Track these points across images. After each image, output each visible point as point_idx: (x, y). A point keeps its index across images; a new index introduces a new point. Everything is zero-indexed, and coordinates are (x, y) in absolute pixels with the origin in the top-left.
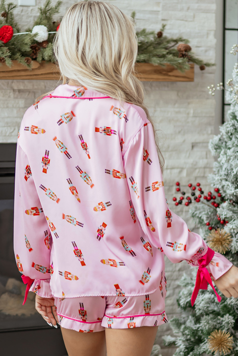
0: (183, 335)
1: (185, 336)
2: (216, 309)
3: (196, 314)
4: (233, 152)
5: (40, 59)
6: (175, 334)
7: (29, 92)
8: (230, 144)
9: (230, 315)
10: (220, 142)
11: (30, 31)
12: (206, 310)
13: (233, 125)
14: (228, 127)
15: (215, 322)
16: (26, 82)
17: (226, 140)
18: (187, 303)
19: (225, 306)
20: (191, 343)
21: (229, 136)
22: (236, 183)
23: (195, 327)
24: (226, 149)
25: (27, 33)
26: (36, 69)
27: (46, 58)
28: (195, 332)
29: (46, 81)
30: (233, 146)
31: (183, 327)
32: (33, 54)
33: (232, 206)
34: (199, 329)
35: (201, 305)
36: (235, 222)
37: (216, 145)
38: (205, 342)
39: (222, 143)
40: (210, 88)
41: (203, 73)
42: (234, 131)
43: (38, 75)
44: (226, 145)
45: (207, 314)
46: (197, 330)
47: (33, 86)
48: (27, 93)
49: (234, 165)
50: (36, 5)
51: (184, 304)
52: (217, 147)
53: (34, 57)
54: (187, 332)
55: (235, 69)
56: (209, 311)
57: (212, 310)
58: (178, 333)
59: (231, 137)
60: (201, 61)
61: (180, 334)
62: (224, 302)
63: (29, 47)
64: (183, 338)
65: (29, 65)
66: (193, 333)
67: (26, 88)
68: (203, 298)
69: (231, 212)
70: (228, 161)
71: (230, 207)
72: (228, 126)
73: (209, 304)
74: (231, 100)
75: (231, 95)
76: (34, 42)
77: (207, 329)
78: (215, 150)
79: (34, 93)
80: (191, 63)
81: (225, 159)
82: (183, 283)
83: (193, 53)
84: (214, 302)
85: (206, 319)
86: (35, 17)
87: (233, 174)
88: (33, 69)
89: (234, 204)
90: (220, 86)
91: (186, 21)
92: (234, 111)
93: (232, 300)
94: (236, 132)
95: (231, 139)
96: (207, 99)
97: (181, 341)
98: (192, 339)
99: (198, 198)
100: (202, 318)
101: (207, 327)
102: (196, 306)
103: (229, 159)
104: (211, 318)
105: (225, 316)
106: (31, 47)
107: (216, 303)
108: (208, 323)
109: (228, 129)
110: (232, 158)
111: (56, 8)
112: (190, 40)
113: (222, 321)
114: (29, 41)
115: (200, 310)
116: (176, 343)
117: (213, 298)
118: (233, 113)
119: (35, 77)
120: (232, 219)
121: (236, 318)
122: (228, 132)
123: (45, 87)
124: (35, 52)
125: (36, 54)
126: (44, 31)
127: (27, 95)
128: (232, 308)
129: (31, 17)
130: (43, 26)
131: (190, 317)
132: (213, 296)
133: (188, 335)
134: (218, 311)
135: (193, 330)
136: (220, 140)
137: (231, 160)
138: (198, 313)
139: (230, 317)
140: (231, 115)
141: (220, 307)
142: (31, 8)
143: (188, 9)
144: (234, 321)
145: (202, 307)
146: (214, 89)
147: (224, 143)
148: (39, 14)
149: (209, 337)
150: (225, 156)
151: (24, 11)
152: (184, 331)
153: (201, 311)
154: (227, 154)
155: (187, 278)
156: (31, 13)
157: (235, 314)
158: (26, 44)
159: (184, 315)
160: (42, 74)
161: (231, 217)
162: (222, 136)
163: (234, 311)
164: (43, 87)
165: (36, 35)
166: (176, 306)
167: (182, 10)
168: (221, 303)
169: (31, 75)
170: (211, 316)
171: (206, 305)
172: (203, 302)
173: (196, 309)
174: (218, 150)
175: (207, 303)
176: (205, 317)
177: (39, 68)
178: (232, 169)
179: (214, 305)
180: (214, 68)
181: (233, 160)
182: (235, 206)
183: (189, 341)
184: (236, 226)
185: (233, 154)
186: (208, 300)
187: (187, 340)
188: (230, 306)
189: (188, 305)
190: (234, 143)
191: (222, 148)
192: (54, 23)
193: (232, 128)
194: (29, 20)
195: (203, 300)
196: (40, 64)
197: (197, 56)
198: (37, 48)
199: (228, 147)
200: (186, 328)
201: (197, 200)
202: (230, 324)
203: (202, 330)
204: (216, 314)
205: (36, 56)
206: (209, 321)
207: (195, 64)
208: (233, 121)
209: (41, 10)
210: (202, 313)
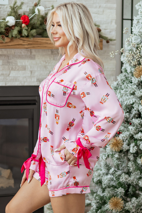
0: (95, 199)
1: (96, 200)
2: (114, 184)
3: (102, 187)
4: (125, 91)
5: (10, 36)
6: (91, 199)
7: (5, 56)
8: (123, 86)
9: (122, 188)
10: (118, 86)
11: (5, 19)
12: (108, 185)
13: (125, 76)
14: (122, 77)
15: (113, 192)
16: (3, 50)
17: (121, 84)
18: (98, 180)
19: (120, 183)
20: (100, 204)
21: (123, 82)
22: (126, 110)
23: (102, 195)
24: (120, 90)
25: (3, 21)
26: (8, 42)
27: (14, 36)
28: (102, 197)
29: (15, 49)
30: (125, 88)
31: (95, 194)
32: (6, 33)
33: (124, 123)
34: (104, 196)
35: (106, 182)
36: (126, 133)
37: (115, 87)
38: (108, 204)
39: (119, 86)
40: (111, 54)
41: (108, 45)
42: (125, 79)
43: (10, 46)
44: (121, 88)
45: (109, 187)
46: (103, 197)
47: (7, 52)
48: (4, 57)
49: (125, 99)
50: (9, 4)
51: (96, 181)
52: (116, 89)
53: (7, 35)
54: (97, 198)
55: (126, 42)
56: (110, 185)
57: (112, 185)
58: (92, 198)
59: (124, 82)
60: (107, 38)
61: (94, 199)
62: (119, 180)
63: (4, 29)
64: (95, 201)
65: (4, 40)
66: (101, 198)
67: (3, 53)
68: (107, 178)
69: (123, 127)
70: (122, 97)
71: (123, 124)
72: (122, 76)
73: (110, 181)
74: (124, 61)
75: (124, 58)
76: (7, 26)
77: (109, 196)
78: (114, 91)
79: (8, 56)
80: (101, 39)
81: (120, 96)
82: (96, 169)
83: (102, 33)
84: (113, 180)
85: (108, 190)
86: (8, 11)
87: (124, 105)
88: (6, 43)
89: (125, 122)
90: (117, 52)
91: (99, 14)
92: (126, 67)
93: (123, 179)
94: (126, 79)
95: (124, 84)
96: (111, 60)
97: (94, 203)
98: (100, 202)
100: (106, 190)
101: (109, 195)
102: (102, 183)
103: (122, 96)
104: (111, 190)
105: (119, 189)
106: (5, 29)
107: (115, 181)
108: (109, 193)
109: (122, 78)
110: (124, 95)
111: (20, 6)
112: (101, 25)
113: (118, 191)
114: (4, 25)
115: (105, 184)
116: (91, 204)
117: (113, 178)
118: (125, 68)
119: (8, 47)
120: (123, 131)
121: (126, 189)
122: (122, 80)
123: (15, 53)
124: (7, 32)
125: (8, 33)
126: (13, 20)
127: (4, 58)
128: (124, 184)
129: (6, 11)
130: (12, 17)
131: (100, 189)
132: (112, 176)
133: (98, 199)
134: (116, 185)
135: (101, 196)
136: (117, 84)
137: (123, 96)
138: (104, 186)
139: (122, 189)
140: (124, 70)
141: (116, 183)
142: (6, 6)
143: (100, 7)
144: (124, 192)
145: (106, 183)
146: (114, 54)
147: (120, 86)
148: (10, 10)
149: (110, 201)
150: (120, 94)
151: (2, 8)
152: (95, 197)
153: (105, 186)
154: (121, 93)
155: (98, 166)
156: (6, 9)
157: (125, 187)
158: (2, 27)
159: (97, 188)
160: (12, 45)
161: (123, 130)
162: (119, 82)
163: (125, 186)
164: (13, 53)
165: (8, 22)
166: (92, 182)
167: (96, 7)
168: (117, 181)
169: (5, 46)
170: (112, 188)
171: (108, 182)
172: (107, 180)
173: (102, 184)
174: (116, 90)
175: (109, 181)
176: (107, 189)
177: (10, 42)
178: (124, 102)
179: (113, 182)
180: (115, 42)
181: (124, 96)
182: (125, 124)
183: (98, 203)
184: (126, 135)
185: (124, 92)
186: (109, 179)
187: (98, 202)
188: (122, 183)
189: (98, 182)
190: (125, 86)
191: (119, 89)
192: (19, 15)
193: (124, 77)
194: (5, 13)
195: (106, 179)
196: (11, 39)
197: (105, 35)
198: (9, 30)
199: (122, 88)
200: (97, 195)
202: (122, 193)
203: (106, 197)
204: (115, 187)
205: (8, 34)
207: (103, 39)
208: (125, 73)
209: (11, 7)
210: (106, 187)
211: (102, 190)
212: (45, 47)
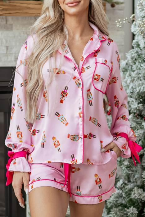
2: (123, 202)
3: (107, 206)
4: (136, 74)
8: (134, 67)
9: (134, 207)
10: (127, 66)
12: (115, 203)
13: (137, 52)
14: (132, 54)
15: (122, 213)
17: (131, 64)
19: (131, 200)
21: (134, 61)
22: (139, 100)
24: (131, 72)
30: (137, 69)
33: (136, 118)
35: (111, 199)
36: (138, 131)
37: (124, 68)
39: (129, 67)
40: (118, 22)
41: (114, 10)
42: (137, 57)
44: (132, 68)
45: (116, 206)
49: (137, 84)
52: (125, 70)
55: (138, 7)
56: (118, 203)
57: (120, 203)
59: (135, 61)
62: (129, 197)
69: (135, 123)
70: (133, 82)
71: (134, 119)
72: (133, 52)
73: (118, 198)
74: (135, 31)
75: (135, 27)
78: (123, 73)
81: (130, 80)
84: (122, 197)
85: (114, 210)
87: (136, 92)
89: (137, 116)
90: (126, 20)
92: (138, 40)
93: (135, 195)
94: (139, 57)
95: (135, 63)
96: (118, 30)
99: (109, 112)
100: (111, 210)
103: (134, 80)
104: (119, 210)
105: (130, 208)
107: (124, 198)
108: (116, 214)
109: (133, 55)
110: (135, 79)
113: (128, 212)
115: (110, 203)
117: (121, 194)
118: (137, 42)
120: (135, 129)
121: (140, 209)
122: (133, 58)
128: (137, 202)
132: (121, 191)
134: (125, 204)
136: (127, 64)
137: (135, 81)
138: (109, 205)
139: (134, 208)
140: (136, 44)
141: (127, 201)
144: (137, 212)
146: (121, 23)
147: (130, 67)
150: (130, 77)
153: (111, 204)
154: (132, 76)
157: (139, 206)
161: (135, 127)
162: (128, 61)
163: (138, 204)
168: (127, 197)
170: (120, 208)
171: (115, 199)
172: (113, 197)
174: (125, 73)
176: (114, 209)
178: (136, 88)
179: (122, 199)
180: (123, 5)
181: (136, 81)
182: (138, 118)
184: (138, 135)
185: (136, 75)
186: (117, 195)
188: (134, 200)
190: (137, 67)
191: (128, 71)
193: (136, 55)
199: (133, 70)
201: (109, 113)
202: (134, 215)
204: (125, 206)
206: (117, 212)
207: (107, 2)
208: (136, 49)
210: (112, 206)
211: (107, 211)
212: (26, 13)
